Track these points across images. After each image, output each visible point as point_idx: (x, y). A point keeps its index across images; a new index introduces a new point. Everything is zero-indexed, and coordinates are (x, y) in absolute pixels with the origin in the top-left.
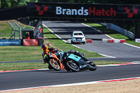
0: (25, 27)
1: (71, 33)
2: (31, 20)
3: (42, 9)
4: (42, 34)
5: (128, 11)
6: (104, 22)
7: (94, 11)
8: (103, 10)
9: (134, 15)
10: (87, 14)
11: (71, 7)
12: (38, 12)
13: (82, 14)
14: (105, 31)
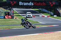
0: (6, 10)
1: (26, 13)
2: (8, 8)
3: (13, 3)
4: (13, 13)
5: (51, 3)
6: (40, 8)
7: (36, 4)
8: (40, 3)
9: (53, 5)
10: (33, 5)
11: (26, 2)
12: (11, 4)
13: (31, 5)
14: (40, 12)
